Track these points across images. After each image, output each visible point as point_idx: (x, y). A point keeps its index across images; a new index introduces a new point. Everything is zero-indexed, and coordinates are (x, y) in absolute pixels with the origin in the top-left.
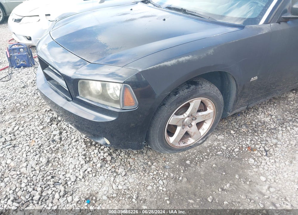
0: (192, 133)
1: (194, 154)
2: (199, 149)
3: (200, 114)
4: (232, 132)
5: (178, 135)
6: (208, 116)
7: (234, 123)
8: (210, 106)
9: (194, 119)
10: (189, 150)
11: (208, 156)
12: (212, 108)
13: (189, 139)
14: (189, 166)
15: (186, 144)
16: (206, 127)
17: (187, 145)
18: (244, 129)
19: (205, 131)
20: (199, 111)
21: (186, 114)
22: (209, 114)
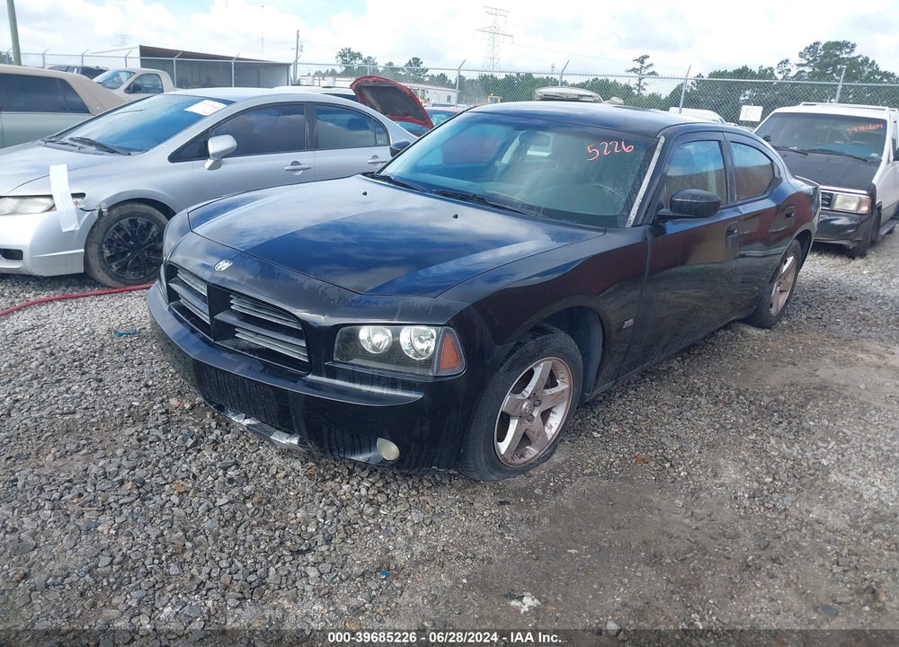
0: (534, 432)
1: (543, 476)
2: (548, 467)
3: (548, 392)
4: (595, 434)
5: (514, 438)
6: (560, 396)
7: (592, 419)
8: (562, 375)
9: (537, 403)
10: (531, 472)
11: (570, 478)
12: (566, 380)
13: (527, 449)
14: (543, 497)
15: (523, 460)
16: (555, 421)
17: (526, 462)
18: (614, 429)
19: (554, 430)
20: (547, 387)
21: (527, 392)
22: (563, 391)
